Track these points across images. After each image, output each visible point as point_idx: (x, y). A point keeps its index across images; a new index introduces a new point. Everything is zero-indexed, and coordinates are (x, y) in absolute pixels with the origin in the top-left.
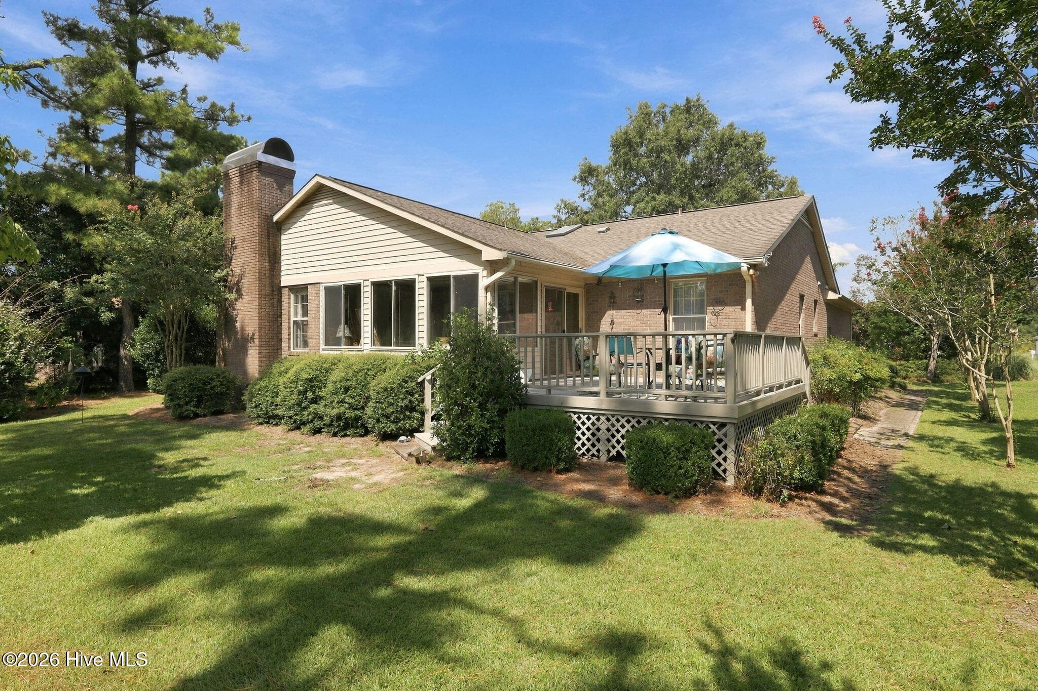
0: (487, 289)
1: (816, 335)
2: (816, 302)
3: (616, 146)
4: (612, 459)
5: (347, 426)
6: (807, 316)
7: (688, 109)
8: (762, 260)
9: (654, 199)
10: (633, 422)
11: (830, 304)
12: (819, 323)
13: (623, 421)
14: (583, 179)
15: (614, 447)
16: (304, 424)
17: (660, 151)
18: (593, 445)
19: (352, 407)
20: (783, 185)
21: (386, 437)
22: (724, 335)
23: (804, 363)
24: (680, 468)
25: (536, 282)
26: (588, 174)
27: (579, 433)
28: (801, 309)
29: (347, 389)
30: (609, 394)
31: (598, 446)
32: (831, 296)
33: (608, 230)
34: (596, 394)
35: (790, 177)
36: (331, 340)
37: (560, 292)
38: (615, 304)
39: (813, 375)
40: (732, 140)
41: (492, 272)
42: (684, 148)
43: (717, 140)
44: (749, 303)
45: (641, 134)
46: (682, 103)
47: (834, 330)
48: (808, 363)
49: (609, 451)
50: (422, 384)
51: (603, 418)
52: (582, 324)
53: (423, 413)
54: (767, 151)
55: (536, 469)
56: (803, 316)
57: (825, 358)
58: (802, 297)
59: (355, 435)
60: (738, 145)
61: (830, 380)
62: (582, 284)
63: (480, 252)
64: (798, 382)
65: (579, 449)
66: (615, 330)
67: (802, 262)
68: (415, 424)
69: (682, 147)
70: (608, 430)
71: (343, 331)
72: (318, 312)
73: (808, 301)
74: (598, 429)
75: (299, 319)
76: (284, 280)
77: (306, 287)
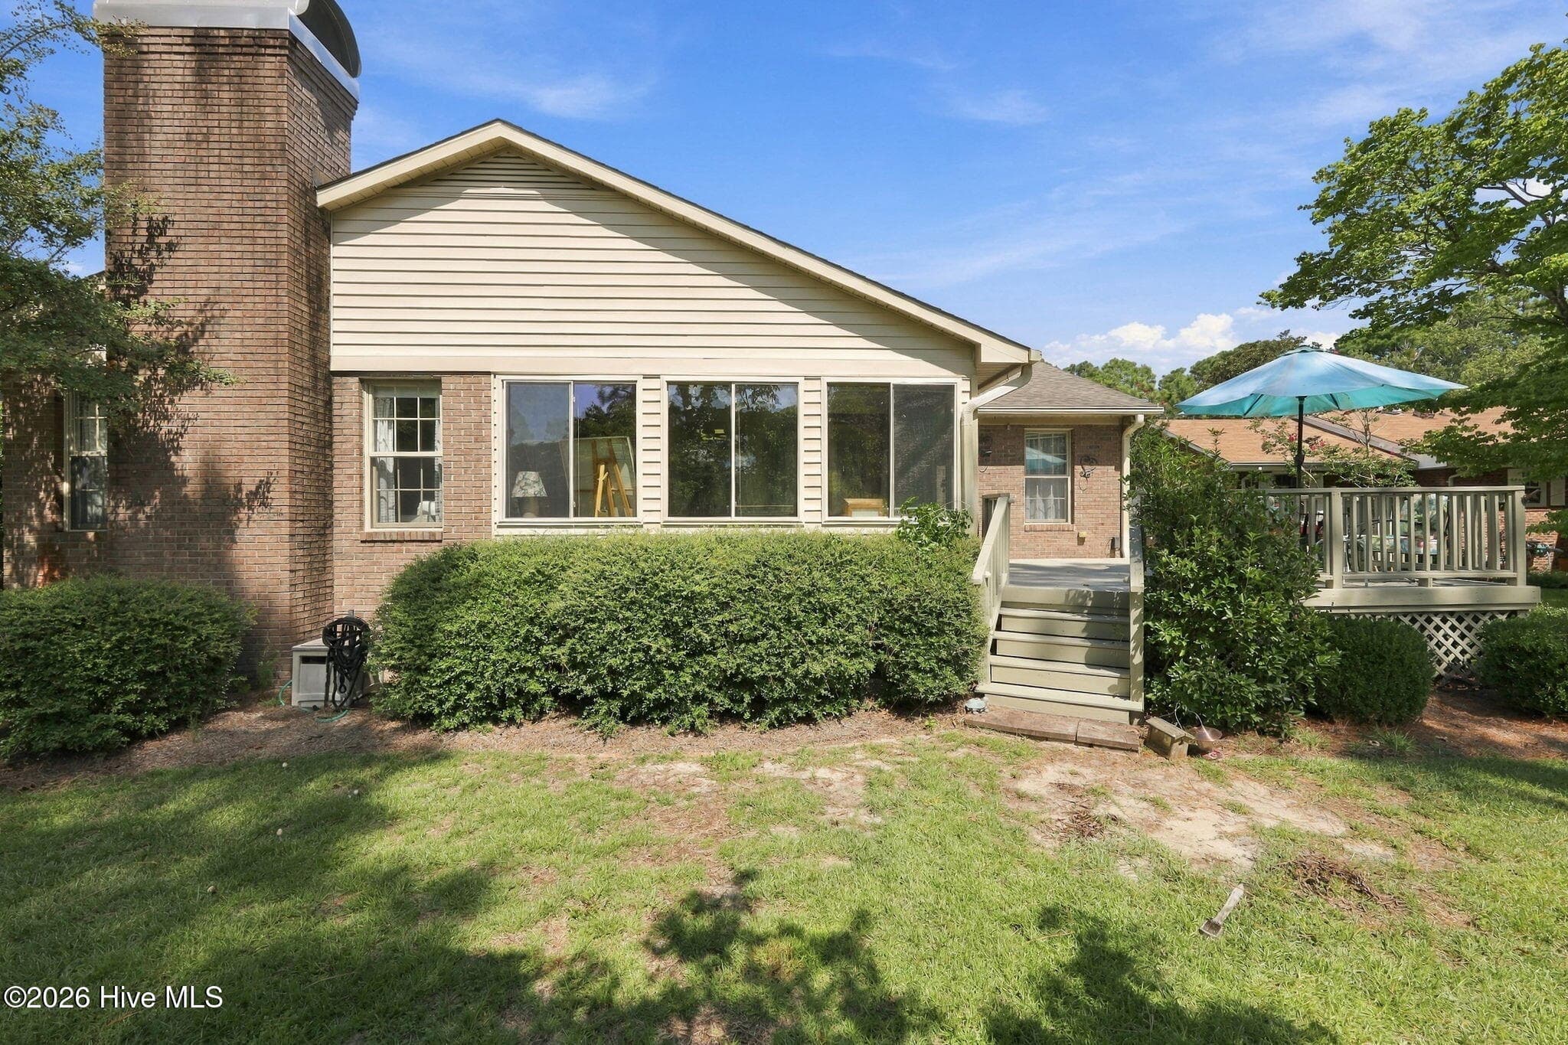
44: (1127, 462)
63: (973, 348)
72: (480, 438)
75: (388, 451)
76: (341, 358)
77: (432, 380)
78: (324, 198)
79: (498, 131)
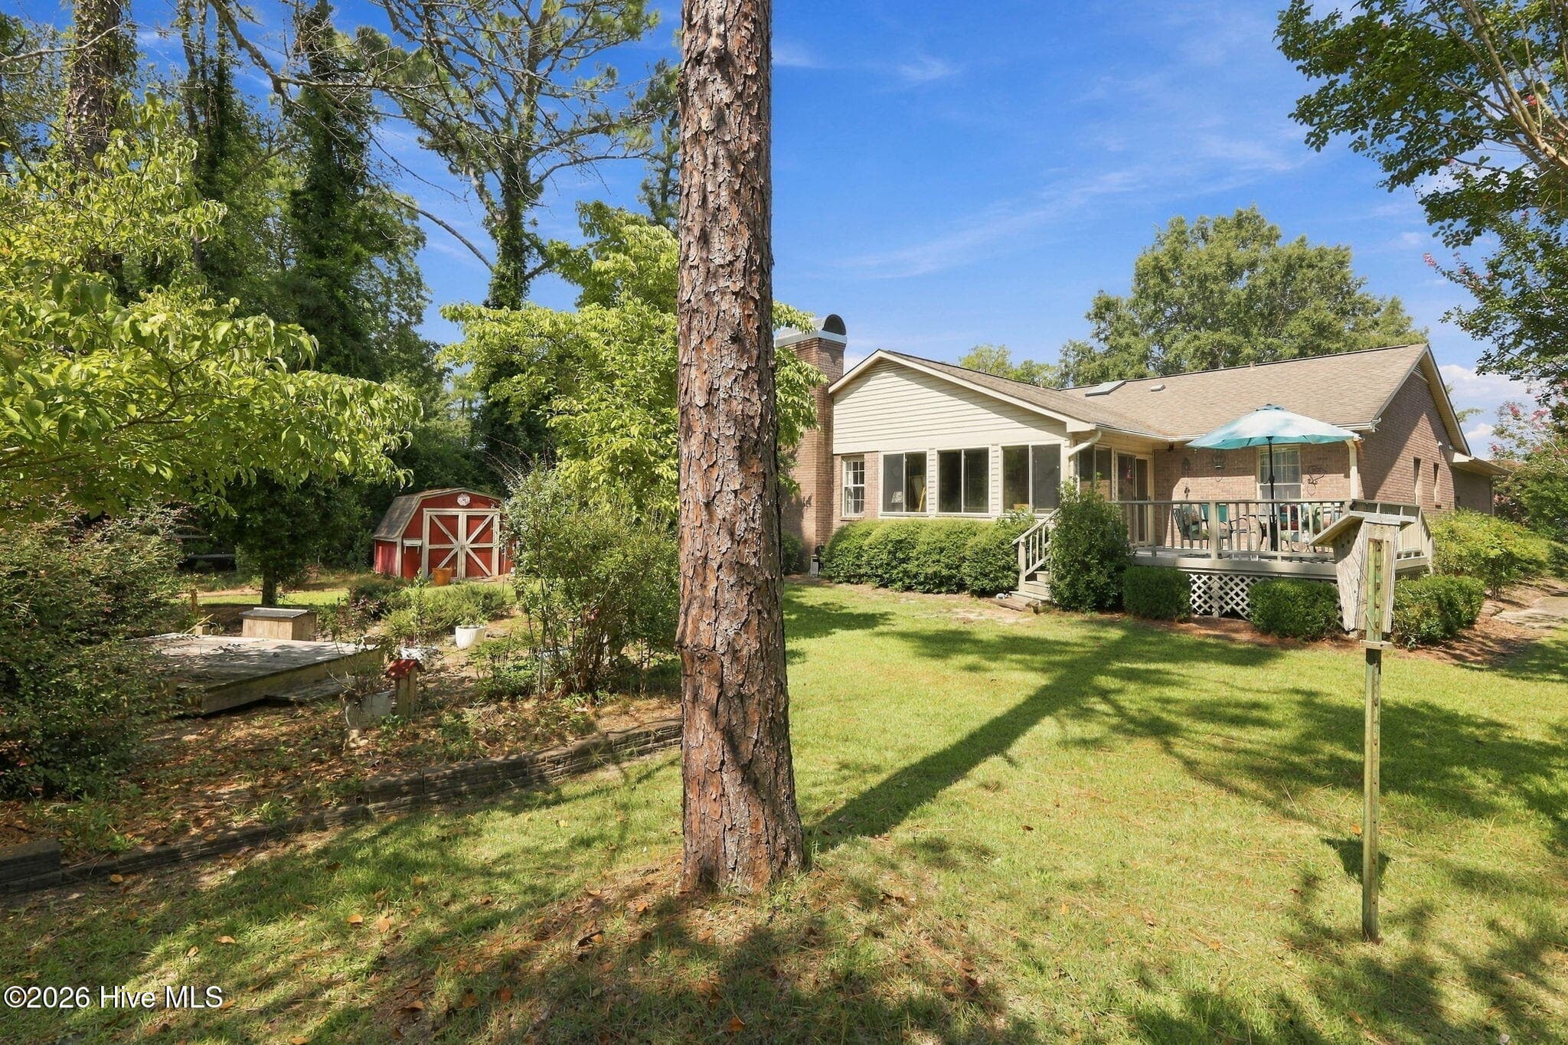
0: (1070, 459)
1: (1438, 507)
2: (1436, 466)
3: (1141, 277)
4: (1226, 615)
5: (941, 584)
6: (1425, 484)
7: (1239, 224)
8: (1369, 426)
9: (1196, 337)
10: (1248, 581)
11: (1457, 471)
12: (1443, 490)
13: (1237, 580)
14: (1099, 315)
15: (1227, 604)
16: (894, 581)
17: (1203, 280)
18: (1205, 602)
19: (948, 567)
20: (1379, 310)
21: (983, 593)
22: (1342, 503)
23: (1424, 535)
24: (1308, 614)
25: (1110, 451)
26: (1105, 309)
27: (1194, 587)
28: (1416, 475)
29: (942, 550)
30: (1220, 556)
31: (1211, 602)
32: (1459, 458)
33: (1163, 388)
34: (1208, 556)
35: (1389, 300)
36: (890, 506)
37: (1131, 458)
38: (1189, 471)
39: (1436, 548)
40: (1302, 260)
41: (1076, 444)
42: (1236, 274)
43: (1282, 262)
44: (1354, 470)
45: (1176, 258)
46: (1231, 217)
47: (1462, 501)
48: (1429, 535)
49: (1221, 608)
50: (1017, 545)
51: (1215, 578)
52: (1150, 492)
53: (1017, 573)
54: (1353, 271)
55: (1157, 618)
56: (1419, 484)
57: (1452, 531)
58: (1417, 462)
59: (949, 592)
60: (1311, 266)
61: (1460, 558)
62: (1150, 450)
63: (1064, 424)
64: (1417, 554)
65: (1194, 602)
66: (1191, 498)
67: (1417, 418)
68: (1012, 583)
69: (1232, 272)
70: (1221, 588)
71: (900, 497)
72: (876, 479)
73: (1426, 467)
74: (1210, 588)
75: (851, 485)
76: (837, 449)
77: (861, 455)
78: (831, 390)
79: (880, 354)
